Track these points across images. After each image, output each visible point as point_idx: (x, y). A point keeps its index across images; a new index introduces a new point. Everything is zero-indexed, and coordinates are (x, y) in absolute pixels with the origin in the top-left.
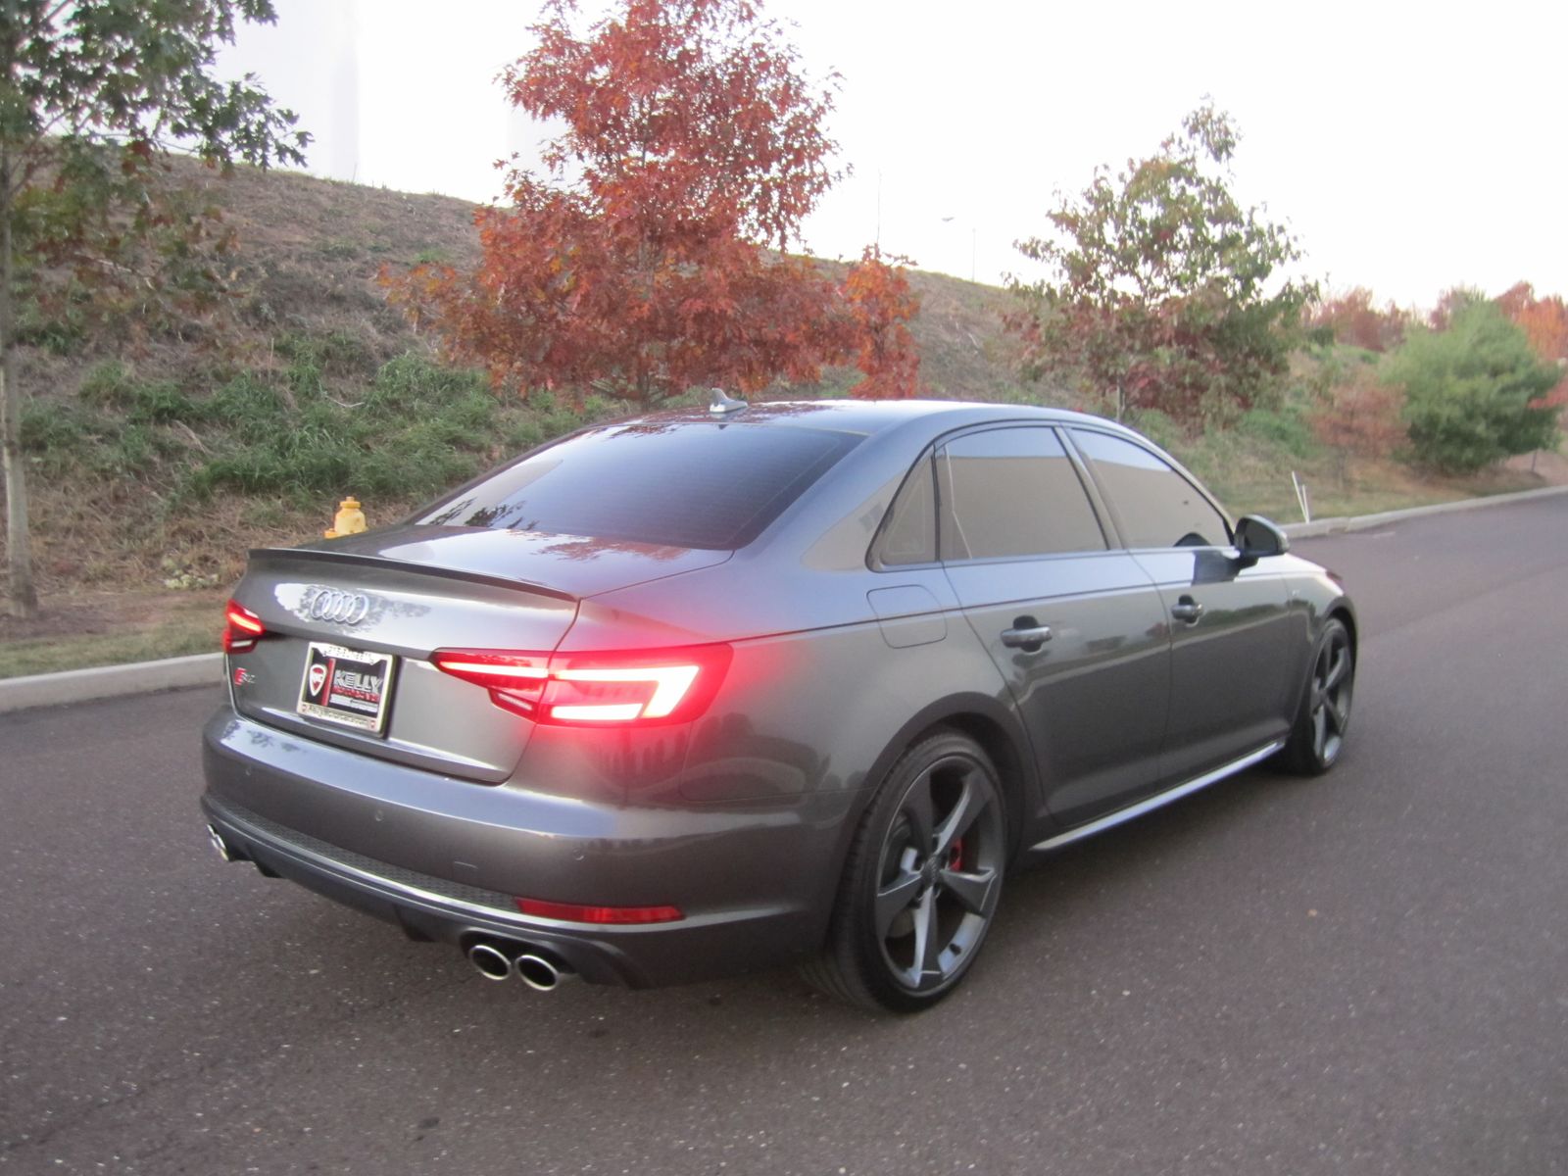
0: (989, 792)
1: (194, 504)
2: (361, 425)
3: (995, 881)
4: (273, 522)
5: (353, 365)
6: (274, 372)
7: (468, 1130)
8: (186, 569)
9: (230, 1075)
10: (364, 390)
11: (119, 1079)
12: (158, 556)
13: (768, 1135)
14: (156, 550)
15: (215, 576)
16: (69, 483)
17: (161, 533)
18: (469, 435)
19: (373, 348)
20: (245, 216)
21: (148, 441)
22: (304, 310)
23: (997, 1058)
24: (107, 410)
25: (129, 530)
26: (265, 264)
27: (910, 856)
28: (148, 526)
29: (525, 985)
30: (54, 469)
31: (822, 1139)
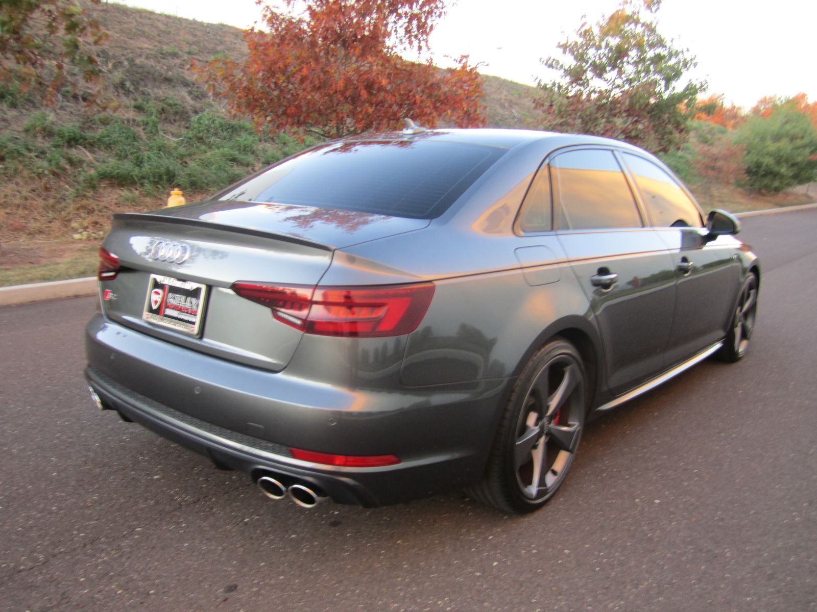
0: (579, 376)
1: (89, 192)
2: (182, 150)
3: (579, 431)
4: (133, 203)
5: (177, 117)
6: (134, 120)
7: (257, 594)
8: (86, 228)
9: (103, 550)
10: (184, 131)
11: (32, 552)
12: (69, 221)
13: (451, 601)
14: (67, 218)
15: (101, 233)
16: (19, 179)
17: (71, 208)
18: (241, 157)
19: (189, 108)
20: (117, 33)
21: (64, 157)
22: (150, 85)
23: (587, 546)
24: (40, 139)
25: (53, 206)
26: (127, 59)
27: (532, 417)
28: (63, 204)
29: (295, 503)
30: (10, 172)
31: (486, 604)
